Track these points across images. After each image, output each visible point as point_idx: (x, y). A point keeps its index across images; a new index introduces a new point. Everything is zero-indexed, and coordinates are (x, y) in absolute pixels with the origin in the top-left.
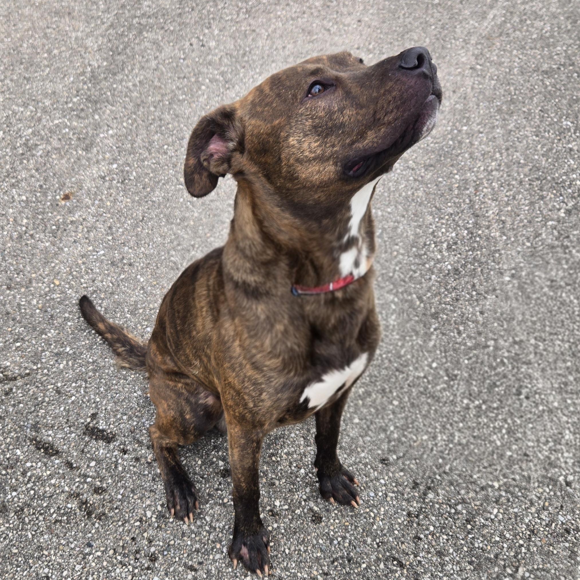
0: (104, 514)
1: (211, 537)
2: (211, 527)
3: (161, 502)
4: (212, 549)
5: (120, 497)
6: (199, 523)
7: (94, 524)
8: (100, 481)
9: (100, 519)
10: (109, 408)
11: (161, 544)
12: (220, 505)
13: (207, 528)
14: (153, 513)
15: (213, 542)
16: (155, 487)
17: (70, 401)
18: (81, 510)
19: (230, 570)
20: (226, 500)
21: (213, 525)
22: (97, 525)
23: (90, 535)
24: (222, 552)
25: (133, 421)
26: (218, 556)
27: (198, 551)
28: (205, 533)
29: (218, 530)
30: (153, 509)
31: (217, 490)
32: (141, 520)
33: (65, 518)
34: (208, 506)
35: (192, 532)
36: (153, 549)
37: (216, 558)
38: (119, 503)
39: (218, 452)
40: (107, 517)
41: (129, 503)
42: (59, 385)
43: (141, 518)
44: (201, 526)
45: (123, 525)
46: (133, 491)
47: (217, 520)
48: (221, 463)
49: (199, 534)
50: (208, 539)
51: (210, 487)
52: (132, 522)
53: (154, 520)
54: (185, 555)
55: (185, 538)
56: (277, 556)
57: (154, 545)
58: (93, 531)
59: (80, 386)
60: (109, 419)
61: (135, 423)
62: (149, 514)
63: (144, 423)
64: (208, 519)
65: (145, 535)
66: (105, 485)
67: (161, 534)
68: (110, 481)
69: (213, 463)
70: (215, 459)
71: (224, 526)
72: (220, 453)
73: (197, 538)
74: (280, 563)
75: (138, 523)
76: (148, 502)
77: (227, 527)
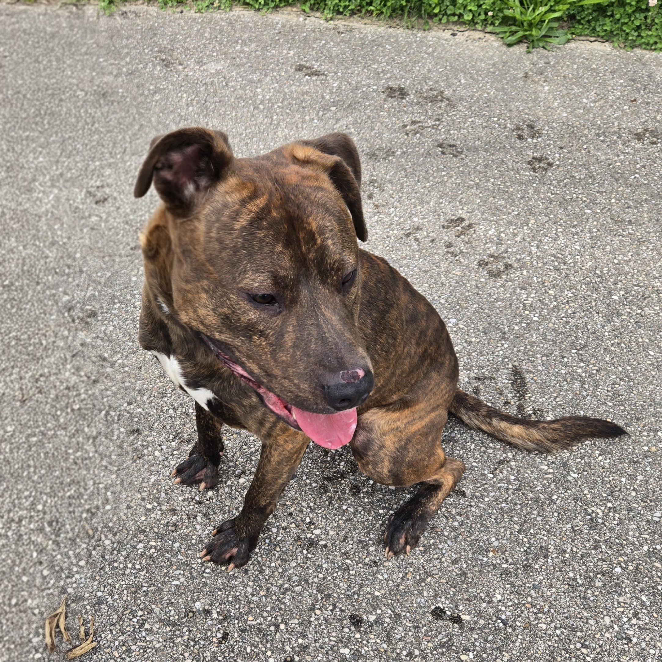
0: (326, 492)
1: (274, 588)
2: (287, 590)
3: (329, 545)
4: (260, 586)
5: (344, 507)
6: (295, 578)
7: (316, 482)
8: (367, 492)
9: (320, 487)
10: (473, 509)
11: (279, 538)
12: (313, 605)
13: (286, 586)
14: (318, 536)
15: (268, 589)
16: (351, 542)
17: (486, 472)
18: (334, 472)
19: (230, 599)
20: (318, 612)
21: (289, 593)
22: (314, 485)
23: (304, 478)
24: (253, 595)
25: (450, 532)
26: (250, 590)
27: (261, 571)
28: (280, 582)
29: (282, 596)
30: (323, 536)
31: (335, 606)
32: (311, 523)
33: (329, 459)
34: (315, 592)
35: (285, 570)
36: (274, 530)
37: (248, 588)
38: (336, 506)
39: (390, 617)
40: (322, 493)
41: (335, 515)
42: (513, 463)
43: (313, 524)
44: (290, 579)
45: (309, 507)
46: (349, 520)
47: (293, 598)
48: (372, 618)
49: (282, 575)
50: (272, 585)
51: (339, 598)
52: (311, 515)
53: (309, 535)
54: (260, 559)
55: (279, 562)
56: (233, 652)
57: (278, 531)
58: (308, 481)
59: (509, 483)
60: (456, 508)
61: (446, 533)
62: (317, 532)
63: (445, 542)
64: (298, 589)
65: (293, 525)
66: (362, 495)
67: (290, 540)
68: (366, 500)
69: (375, 609)
70: (379, 612)
71: (284, 604)
72: (388, 620)
73: (276, 573)
74: (223, 653)
75: (308, 520)
76: (331, 533)
77: (283, 607)
